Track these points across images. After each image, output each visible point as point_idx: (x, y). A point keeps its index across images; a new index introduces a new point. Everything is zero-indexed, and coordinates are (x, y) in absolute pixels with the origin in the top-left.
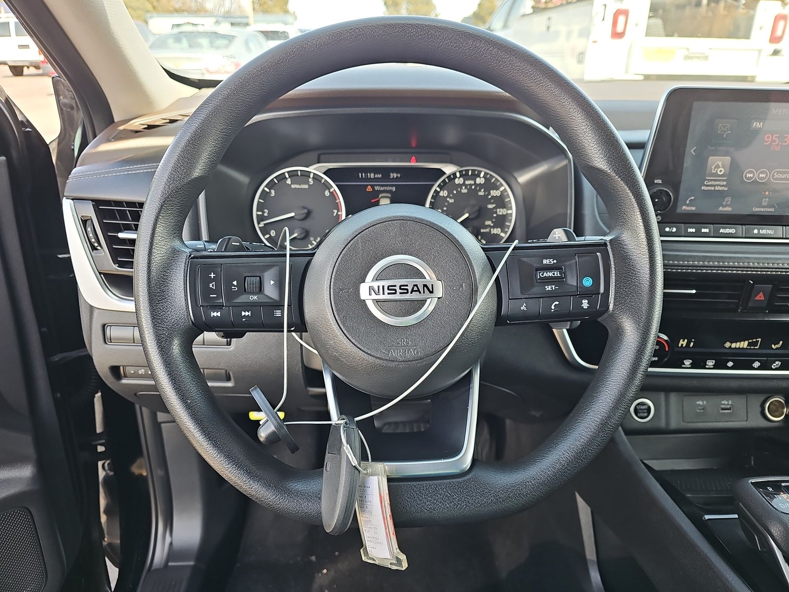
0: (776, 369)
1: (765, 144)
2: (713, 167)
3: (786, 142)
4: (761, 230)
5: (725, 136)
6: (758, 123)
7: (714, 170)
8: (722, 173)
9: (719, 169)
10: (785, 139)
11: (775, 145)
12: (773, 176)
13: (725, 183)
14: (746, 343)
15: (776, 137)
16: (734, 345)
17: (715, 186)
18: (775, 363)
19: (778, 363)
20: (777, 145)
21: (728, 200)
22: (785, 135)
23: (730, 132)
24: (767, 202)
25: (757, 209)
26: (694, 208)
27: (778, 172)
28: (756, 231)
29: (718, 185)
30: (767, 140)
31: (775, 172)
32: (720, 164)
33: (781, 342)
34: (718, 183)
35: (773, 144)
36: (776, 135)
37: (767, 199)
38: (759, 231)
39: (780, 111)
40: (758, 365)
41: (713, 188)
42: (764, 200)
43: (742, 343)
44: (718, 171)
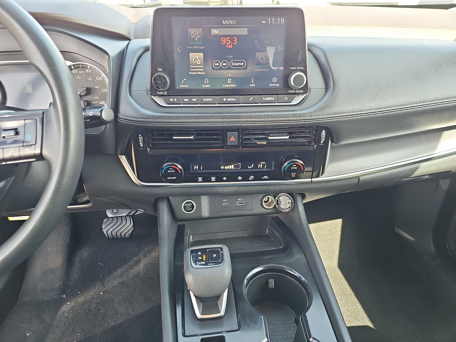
0: (252, 180)
1: (222, 44)
2: (193, 60)
3: (235, 42)
4: (228, 99)
5: (196, 39)
6: (215, 30)
7: (194, 62)
8: (200, 63)
9: (197, 61)
10: (234, 41)
11: (229, 44)
12: (231, 64)
13: (203, 70)
14: (233, 166)
15: (228, 39)
16: (226, 168)
17: (197, 71)
18: (250, 177)
19: (252, 177)
20: (230, 44)
21: (207, 80)
22: (234, 38)
23: (199, 37)
24: (230, 81)
25: (225, 86)
26: (187, 86)
27: (234, 62)
28: (225, 100)
29: (199, 71)
30: (223, 41)
31: (231, 62)
32: (197, 57)
33: (253, 165)
34: (198, 70)
35: (227, 43)
36: (228, 38)
37: (231, 79)
38: (227, 100)
39: (228, 22)
40: (241, 178)
41: (196, 73)
42: (229, 79)
43: (230, 166)
44: (197, 62)
